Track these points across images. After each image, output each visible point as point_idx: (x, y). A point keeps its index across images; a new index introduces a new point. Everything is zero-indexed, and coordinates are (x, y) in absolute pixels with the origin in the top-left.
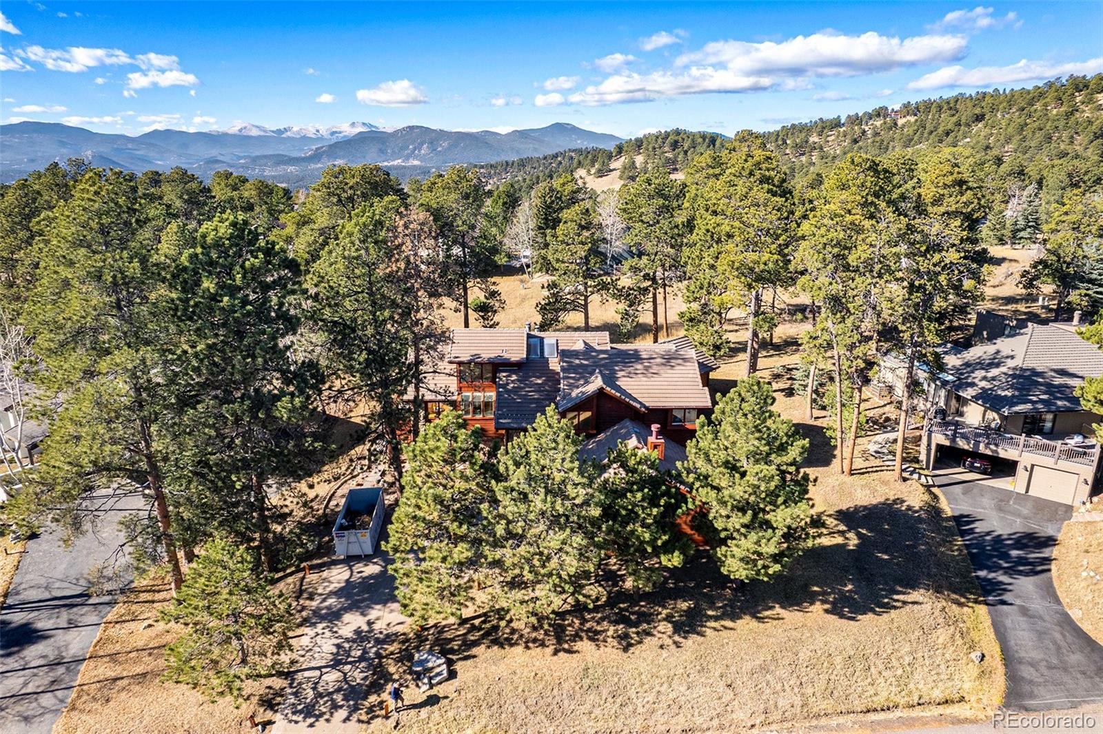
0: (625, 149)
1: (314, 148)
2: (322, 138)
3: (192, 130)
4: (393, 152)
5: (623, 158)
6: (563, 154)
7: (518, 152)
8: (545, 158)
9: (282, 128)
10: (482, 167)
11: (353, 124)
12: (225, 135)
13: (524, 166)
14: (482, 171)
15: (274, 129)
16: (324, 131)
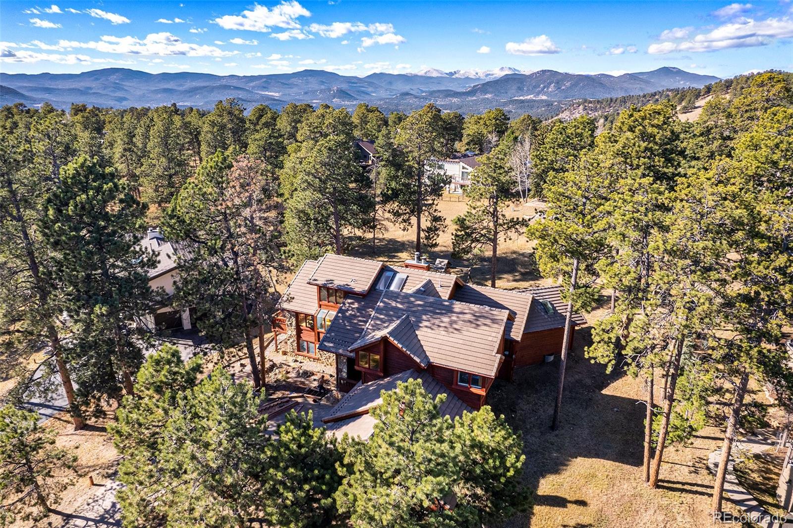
0: (713, 89)
1: (472, 85)
2: (479, 79)
3: (396, 73)
4: (528, 90)
5: (711, 97)
6: (661, 93)
7: (626, 91)
8: (644, 96)
9: (453, 71)
10: (590, 102)
11: (502, 69)
12: (416, 76)
13: (625, 102)
14: (590, 105)
15: (448, 72)
16: (481, 75)
